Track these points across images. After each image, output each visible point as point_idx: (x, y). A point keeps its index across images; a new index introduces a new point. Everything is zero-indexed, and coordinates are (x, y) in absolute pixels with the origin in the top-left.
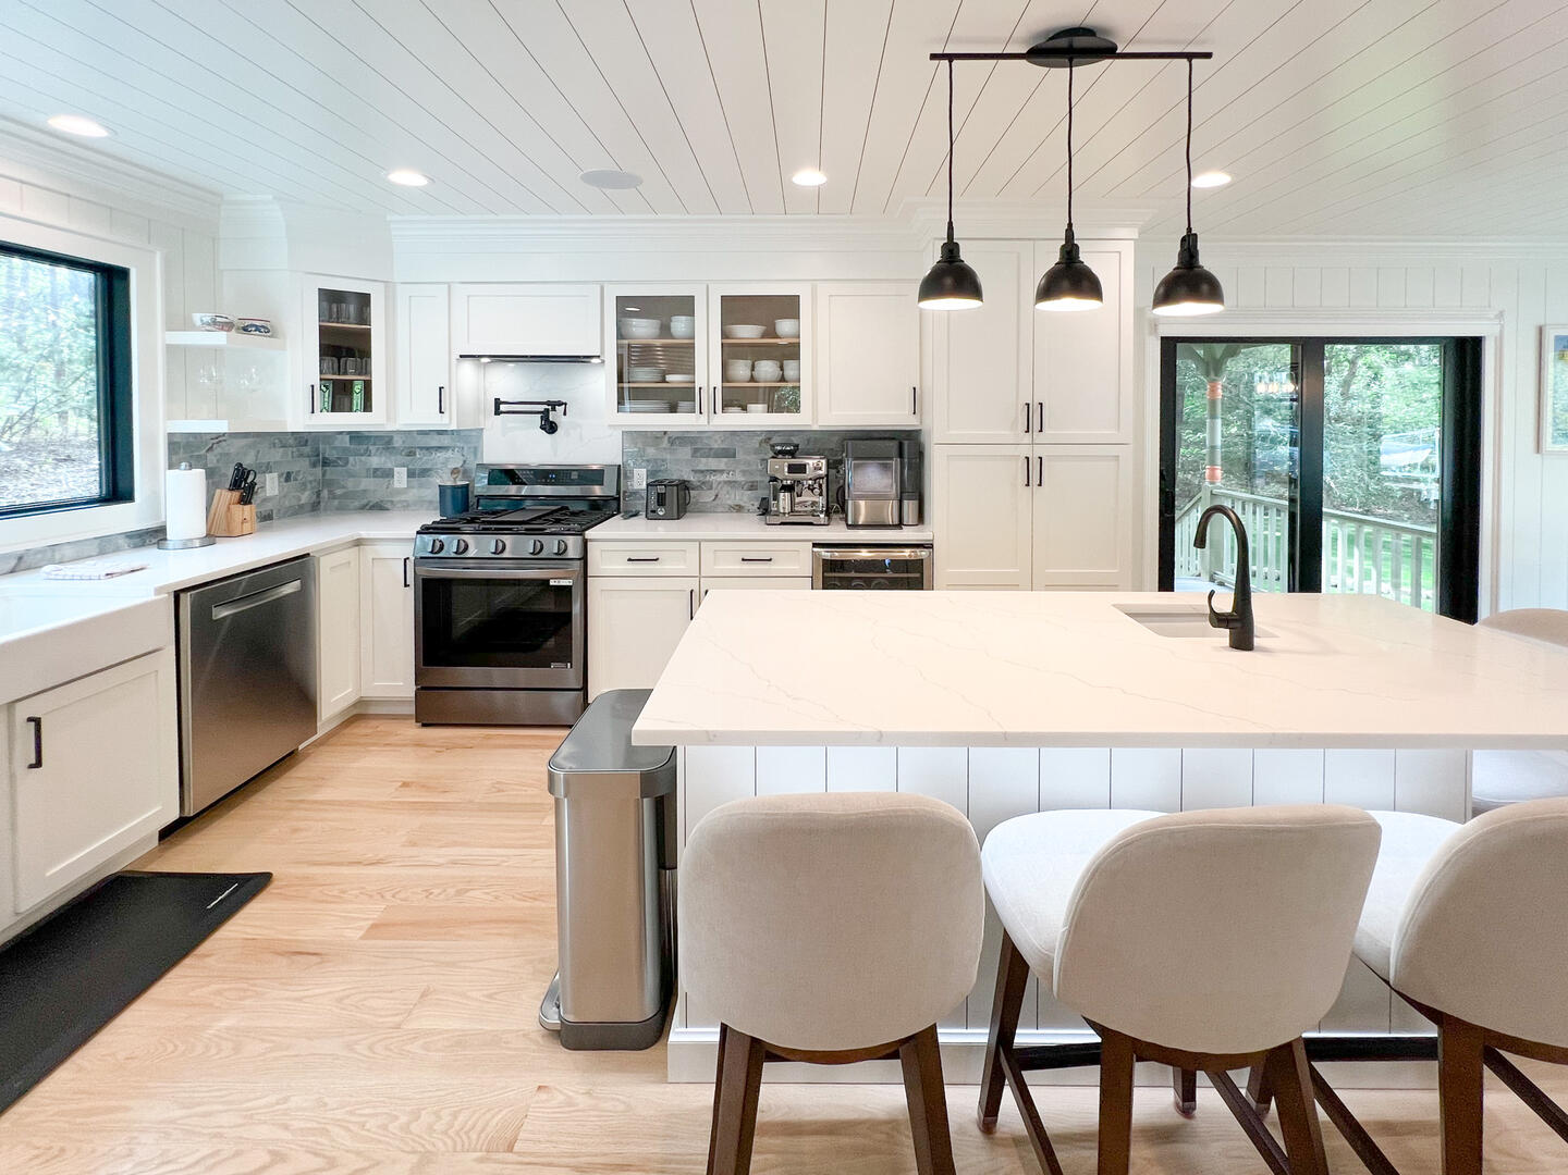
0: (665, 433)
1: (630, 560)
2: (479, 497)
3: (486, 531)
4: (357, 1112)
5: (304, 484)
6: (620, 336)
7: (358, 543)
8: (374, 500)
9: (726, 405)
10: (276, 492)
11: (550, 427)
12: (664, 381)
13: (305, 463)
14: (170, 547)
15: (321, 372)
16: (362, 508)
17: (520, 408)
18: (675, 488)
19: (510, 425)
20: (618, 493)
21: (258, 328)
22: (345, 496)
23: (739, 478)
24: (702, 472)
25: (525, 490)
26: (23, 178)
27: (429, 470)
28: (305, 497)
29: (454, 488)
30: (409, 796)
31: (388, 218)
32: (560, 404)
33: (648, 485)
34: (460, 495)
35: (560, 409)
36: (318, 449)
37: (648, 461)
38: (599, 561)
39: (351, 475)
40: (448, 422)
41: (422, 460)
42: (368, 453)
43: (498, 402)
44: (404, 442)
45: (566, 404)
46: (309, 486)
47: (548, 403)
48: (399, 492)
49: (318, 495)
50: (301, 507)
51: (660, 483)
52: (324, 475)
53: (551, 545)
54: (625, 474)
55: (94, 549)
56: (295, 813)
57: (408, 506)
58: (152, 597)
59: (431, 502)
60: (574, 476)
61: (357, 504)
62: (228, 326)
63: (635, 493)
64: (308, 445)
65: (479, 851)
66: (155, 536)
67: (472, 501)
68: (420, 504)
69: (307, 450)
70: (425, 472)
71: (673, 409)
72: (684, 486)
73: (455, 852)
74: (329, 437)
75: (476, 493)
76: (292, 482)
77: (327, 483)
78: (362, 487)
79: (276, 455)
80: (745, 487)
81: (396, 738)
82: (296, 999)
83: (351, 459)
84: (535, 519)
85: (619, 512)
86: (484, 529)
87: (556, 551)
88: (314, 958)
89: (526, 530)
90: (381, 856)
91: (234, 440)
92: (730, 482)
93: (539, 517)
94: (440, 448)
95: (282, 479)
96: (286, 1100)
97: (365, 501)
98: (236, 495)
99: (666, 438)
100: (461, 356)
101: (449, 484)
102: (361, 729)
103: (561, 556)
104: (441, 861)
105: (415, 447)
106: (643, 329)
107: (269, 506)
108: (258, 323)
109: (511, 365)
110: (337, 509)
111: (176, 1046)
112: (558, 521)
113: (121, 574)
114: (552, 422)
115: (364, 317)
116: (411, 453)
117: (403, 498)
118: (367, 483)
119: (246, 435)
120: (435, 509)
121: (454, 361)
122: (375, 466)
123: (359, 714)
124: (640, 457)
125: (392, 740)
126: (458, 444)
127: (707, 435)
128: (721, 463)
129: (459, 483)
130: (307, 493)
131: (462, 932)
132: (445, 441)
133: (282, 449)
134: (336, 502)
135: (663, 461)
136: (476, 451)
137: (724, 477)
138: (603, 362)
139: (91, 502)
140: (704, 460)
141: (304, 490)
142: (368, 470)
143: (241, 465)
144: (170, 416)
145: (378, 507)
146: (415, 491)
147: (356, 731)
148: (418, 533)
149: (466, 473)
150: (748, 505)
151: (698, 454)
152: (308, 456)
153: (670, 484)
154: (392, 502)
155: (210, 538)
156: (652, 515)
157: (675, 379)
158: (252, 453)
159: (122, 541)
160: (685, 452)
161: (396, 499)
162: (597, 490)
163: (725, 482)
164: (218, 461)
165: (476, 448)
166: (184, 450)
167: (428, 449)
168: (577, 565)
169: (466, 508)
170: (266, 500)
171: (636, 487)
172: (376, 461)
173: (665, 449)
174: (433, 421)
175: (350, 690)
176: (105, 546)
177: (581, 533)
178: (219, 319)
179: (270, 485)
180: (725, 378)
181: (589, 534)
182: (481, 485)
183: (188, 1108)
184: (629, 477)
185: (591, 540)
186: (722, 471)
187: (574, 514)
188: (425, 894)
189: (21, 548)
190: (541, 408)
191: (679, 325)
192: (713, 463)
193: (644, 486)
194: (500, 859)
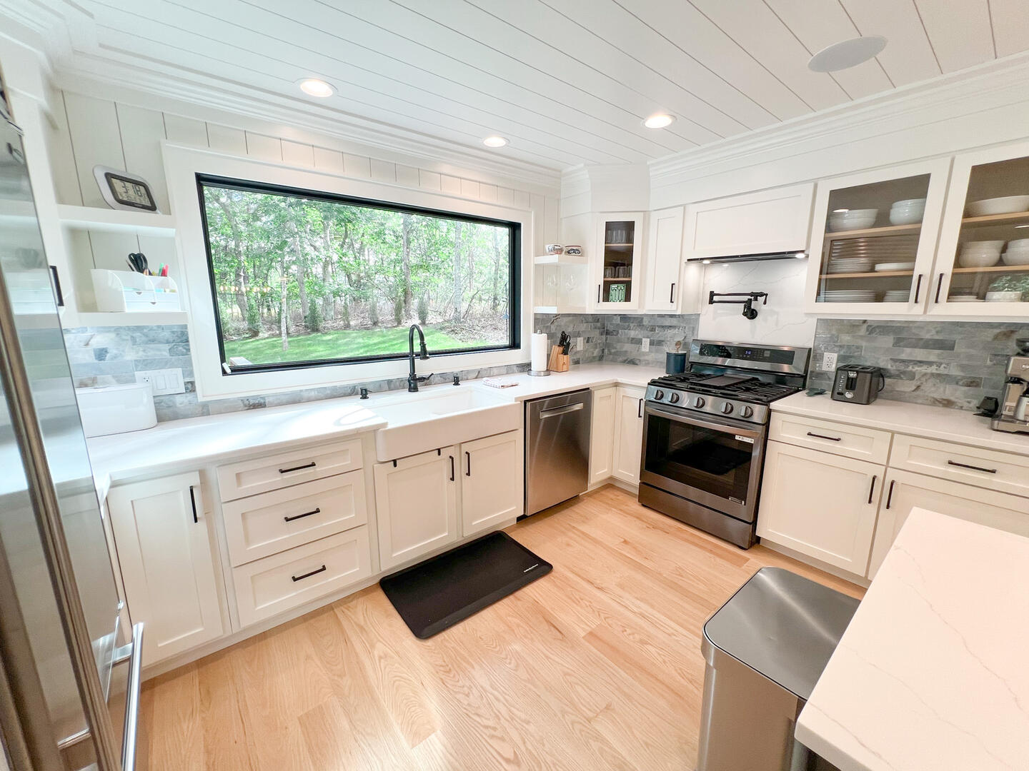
0: (865, 321)
1: (809, 434)
2: (693, 364)
3: (692, 390)
4: (557, 767)
5: (596, 344)
6: (829, 228)
7: (616, 385)
8: (631, 357)
9: (954, 293)
10: (582, 349)
11: (751, 314)
12: (872, 270)
13: (597, 332)
14: (532, 374)
15: (605, 276)
16: (624, 362)
17: (728, 299)
18: (869, 375)
19: (719, 312)
20: (806, 371)
21: (574, 251)
22: (616, 354)
23: (955, 372)
24: (903, 361)
25: (728, 362)
26: (481, 180)
27: (663, 341)
28: (596, 352)
29: (676, 355)
30: (627, 552)
31: (648, 163)
32: (762, 295)
33: (838, 369)
34: (679, 360)
35: (761, 299)
36: (604, 325)
37: (840, 346)
38: (779, 428)
39: (619, 341)
40: (676, 309)
41: (659, 334)
42: (629, 328)
43: (712, 294)
44: (649, 322)
45: (767, 295)
46: (598, 345)
47: (751, 294)
48: (645, 354)
49: (603, 352)
50: (594, 357)
51: (851, 368)
52: (606, 340)
53: (740, 409)
54: (815, 357)
55: (504, 371)
56: (570, 534)
57: (648, 364)
58: (513, 402)
59: (661, 362)
60: (767, 354)
61: (621, 359)
62: (559, 251)
63: (821, 375)
64: (598, 321)
65: (658, 615)
66: (526, 367)
67: (687, 365)
68: (656, 363)
69: (599, 324)
70: (660, 343)
71: (879, 298)
72: (879, 374)
73: (645, 608)
74: (608, 317)
75: (690, 360)
76: (590, 343)
77: (607, 345)
78: (624, 349)
79: (583, 327)
80: (961, 383)
81: (626, 507)
82: (547, 657)
83: (620, 331)
84: (728, 386)
85: (804, 387)
86: (691, 388)
87: (743, 415)
88: (558, 634)
89: (721, 393)
90: (603, 586)
91: (564, 318)
92: (939, 375)
93: (733, 385)
94: (670, 326)
95: (585, 341)
96: (528, 723)
97: (626, 358)
98: (561, 349)
99: (865, 326)
100: (689, 260)
101: (674, 352)
102: (610, 494)
103: (746, 419)
104: (635, 610)
105: (655, 325)
106: (855, 221)
107: (578, 356)
108: (575, 248)
109: (726, 265)
110: (611, 361)
111: (496, 646)
112: (748, 390)
113: (508, 387)
114: (754, 310)
115: (630, 239)
116: (653, 329)
117: (646, 358)
118: (628, 347)
119: (569, 315)
120: (663, 368)
121: (683, 264)
122: (632, 337)
123: (610, 484)
124: (833, 343)
125: (624, 507)
126: (682, 325)
127: (915, 325)
128: (933, 355)
129: (680, 352)
130: (597, 350)
131: (638, 674)
132: (674, 322)
133: (585, 325)
134: (611, 356)
135: (858, 347)
136: (694, 330)
137: (933, 369)
138: (807, 256)
139: (505, 347)
140: (908, 350)
141: (596, 348)
142: (628, 339)
143: (563, 332)
144: (536, 304)
145: (632, 362)
146: (653, 354)
147: (608, 494)
148: (649, 384)
149: (686, 345)
150: (963, 402)
151: (902, 344)
152: (599, 329)
153: (862, 370)
154: (640, 360)
155: (548, 371)
156: (838, 396)
157: (885, 268)
158: (572, 326)
159: (515, 368)
160: (887, 341)
161: (642, 358)
162: (786, 368)
163: (932, 374)
164: (556, 329)
165: (694, 328)
166: (542, 322)
167: (663, 327)
168: (760, 430)
169: (682, 369)
170: (577, 352)
171: (825, 368)
172: (633, 334)
173: (861, 336)
174: (668, 308)
175: (606, 470)
176: (509, 370)
177: (767, 403)
178: (556, 247)
179: (579, 344)
180: (958, 263)
181: (774, 405)
182: (694, 355)
183: (493, 689)
184: (819, 358)
185: (775, 411)
186: (930, 363)
187: (763, 385)
188: (622, 629)
189: (479, 367)
190: (746, 298)
191: (902, 211)
192: (920, 354)
193: (833, 368)
194: (672, 631)
